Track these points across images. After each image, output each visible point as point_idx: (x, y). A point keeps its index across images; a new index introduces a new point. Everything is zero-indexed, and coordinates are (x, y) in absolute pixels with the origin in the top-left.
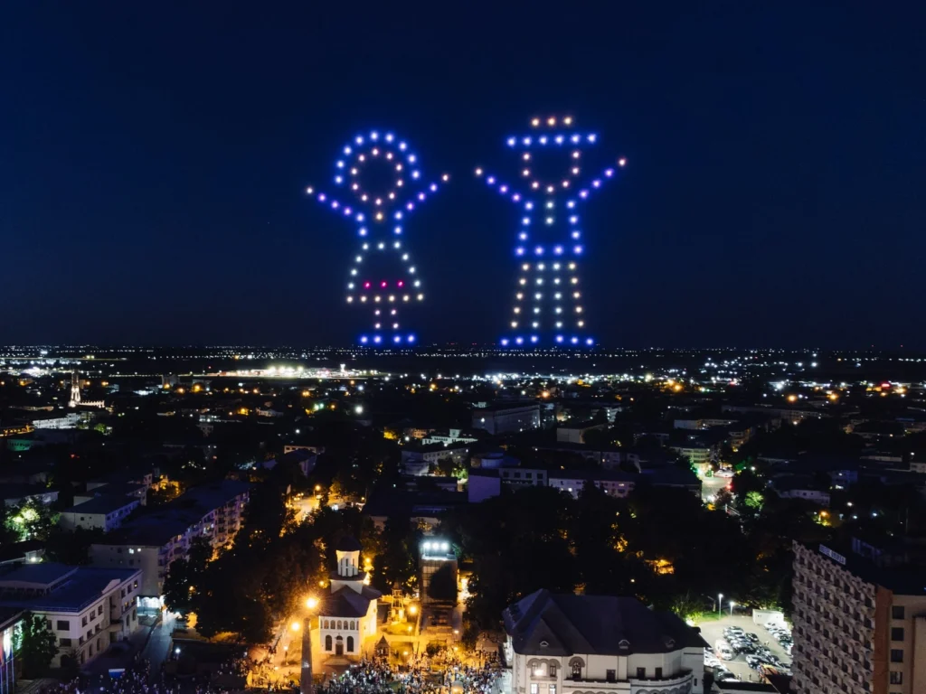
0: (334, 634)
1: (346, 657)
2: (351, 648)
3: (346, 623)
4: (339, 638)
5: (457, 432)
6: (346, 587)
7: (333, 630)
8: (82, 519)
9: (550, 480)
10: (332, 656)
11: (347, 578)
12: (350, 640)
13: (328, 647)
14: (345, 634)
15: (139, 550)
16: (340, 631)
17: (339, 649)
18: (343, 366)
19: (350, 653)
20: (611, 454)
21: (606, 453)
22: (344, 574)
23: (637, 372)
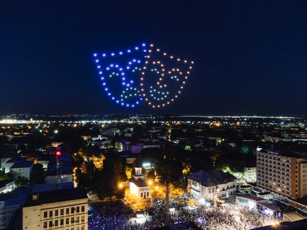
0: (143, 192)
1: (147, 198)
2: (148, 196)
3: (147, 188)
4: (145, 193)
5: (101, 136)
6: (140, 178)
7: (143, 191)
8: (20, 170)
9: (144, 146)
10: (143, 199)
11: (140, 176)
12: (148, 193)
13: (142, 196)
14: (146, 192)
15: (65, 176)
16: (145, 191)
17: (145, 196)
18: (31, 119)
19: (148, 197)
20: (147, 139)
21: (146, 139)
22: (138, 175)
23: (119, 120)
